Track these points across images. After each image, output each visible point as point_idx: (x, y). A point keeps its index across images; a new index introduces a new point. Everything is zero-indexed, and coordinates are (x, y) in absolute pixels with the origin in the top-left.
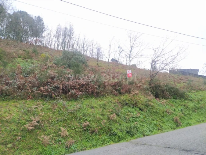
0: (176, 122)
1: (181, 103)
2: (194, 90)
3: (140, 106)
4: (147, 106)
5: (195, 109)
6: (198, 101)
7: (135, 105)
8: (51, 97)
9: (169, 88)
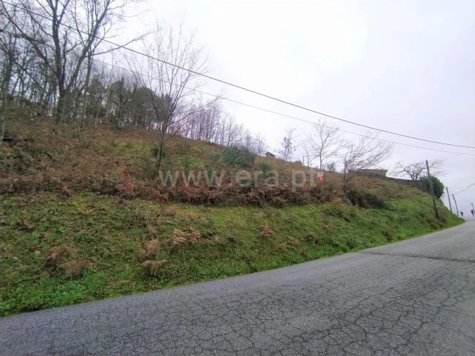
0: (386, 235)
1: (383, 214)
2: (394, 198)
3: (345, 216)
4: (352, 215)
5: (401, 221)
6: (402, 211)
7: (340, 215)
8: (258, 204)
9: (366, 195)
